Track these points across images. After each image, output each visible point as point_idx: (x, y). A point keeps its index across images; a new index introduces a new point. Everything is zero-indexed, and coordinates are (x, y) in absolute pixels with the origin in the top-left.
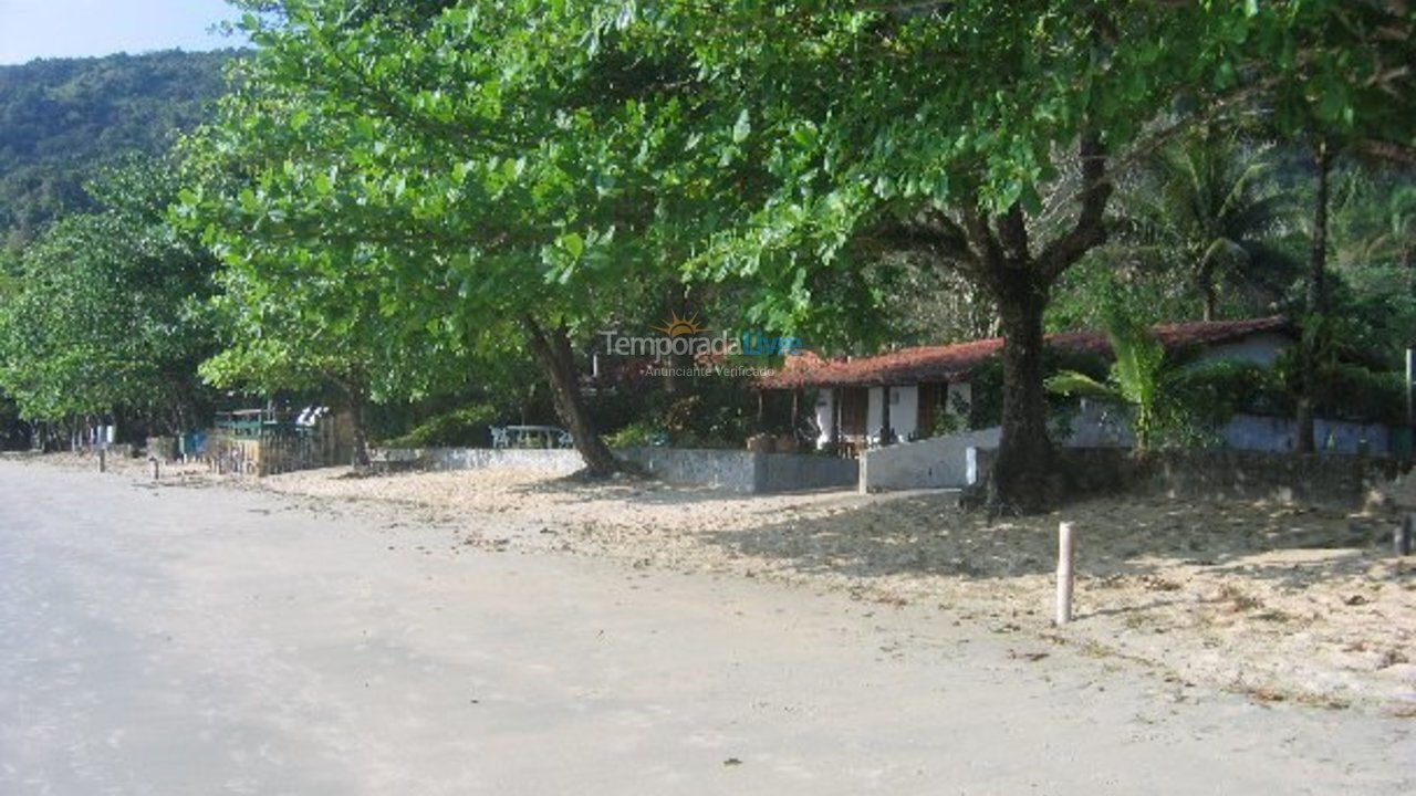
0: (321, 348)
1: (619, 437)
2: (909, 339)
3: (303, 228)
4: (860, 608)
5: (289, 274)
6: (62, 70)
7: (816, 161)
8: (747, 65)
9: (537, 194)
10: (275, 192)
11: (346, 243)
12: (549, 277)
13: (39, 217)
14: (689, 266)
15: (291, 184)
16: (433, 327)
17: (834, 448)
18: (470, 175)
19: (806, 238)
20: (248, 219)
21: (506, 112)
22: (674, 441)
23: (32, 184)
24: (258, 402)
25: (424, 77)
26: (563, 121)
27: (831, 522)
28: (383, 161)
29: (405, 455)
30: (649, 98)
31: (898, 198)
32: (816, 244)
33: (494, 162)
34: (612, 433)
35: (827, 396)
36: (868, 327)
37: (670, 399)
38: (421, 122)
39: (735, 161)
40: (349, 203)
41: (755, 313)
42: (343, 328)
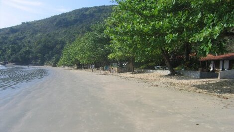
0: (127, 53)
1: (176, 68)
2: (227, 52)
3: (126, 33)
4: (220, 99)
5: (123, 41)
6: (87, 9)
7: (213, 21)
8: (200, 4)
9: (164, 27)
10: (121, 28)
11: (132, 36)
12: (167, 42)
13: (83, 32)
14: (190, 40)
15: (124, 26)
16: (146, 49)
17: (214, 71)
18: (153, 24)
19: (211, 35)
20: (117, 32)
21: (159, 14)
22: (185, 69)
23: (82, 27)
24: (117, 62)
25: (145, 8)
26: (168, 15)
27: (213, 84)
28: (139, 22)
29: (140, 70)
30: (183, 11)
31: (228, 27)
32: (213, 36)
33: (157, 22)
34: (175, 67)
35: (212, 62)
36: (222, 50)
37: (185, 62)
38: (145, 16)
39: (198, 21)
40: (133, 29)
41: (202, 47)
42: (131, 50)
